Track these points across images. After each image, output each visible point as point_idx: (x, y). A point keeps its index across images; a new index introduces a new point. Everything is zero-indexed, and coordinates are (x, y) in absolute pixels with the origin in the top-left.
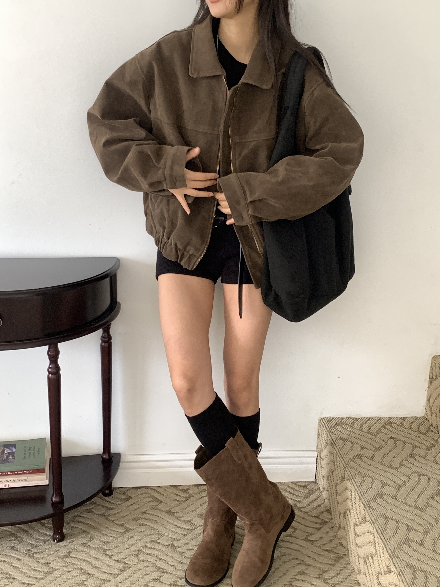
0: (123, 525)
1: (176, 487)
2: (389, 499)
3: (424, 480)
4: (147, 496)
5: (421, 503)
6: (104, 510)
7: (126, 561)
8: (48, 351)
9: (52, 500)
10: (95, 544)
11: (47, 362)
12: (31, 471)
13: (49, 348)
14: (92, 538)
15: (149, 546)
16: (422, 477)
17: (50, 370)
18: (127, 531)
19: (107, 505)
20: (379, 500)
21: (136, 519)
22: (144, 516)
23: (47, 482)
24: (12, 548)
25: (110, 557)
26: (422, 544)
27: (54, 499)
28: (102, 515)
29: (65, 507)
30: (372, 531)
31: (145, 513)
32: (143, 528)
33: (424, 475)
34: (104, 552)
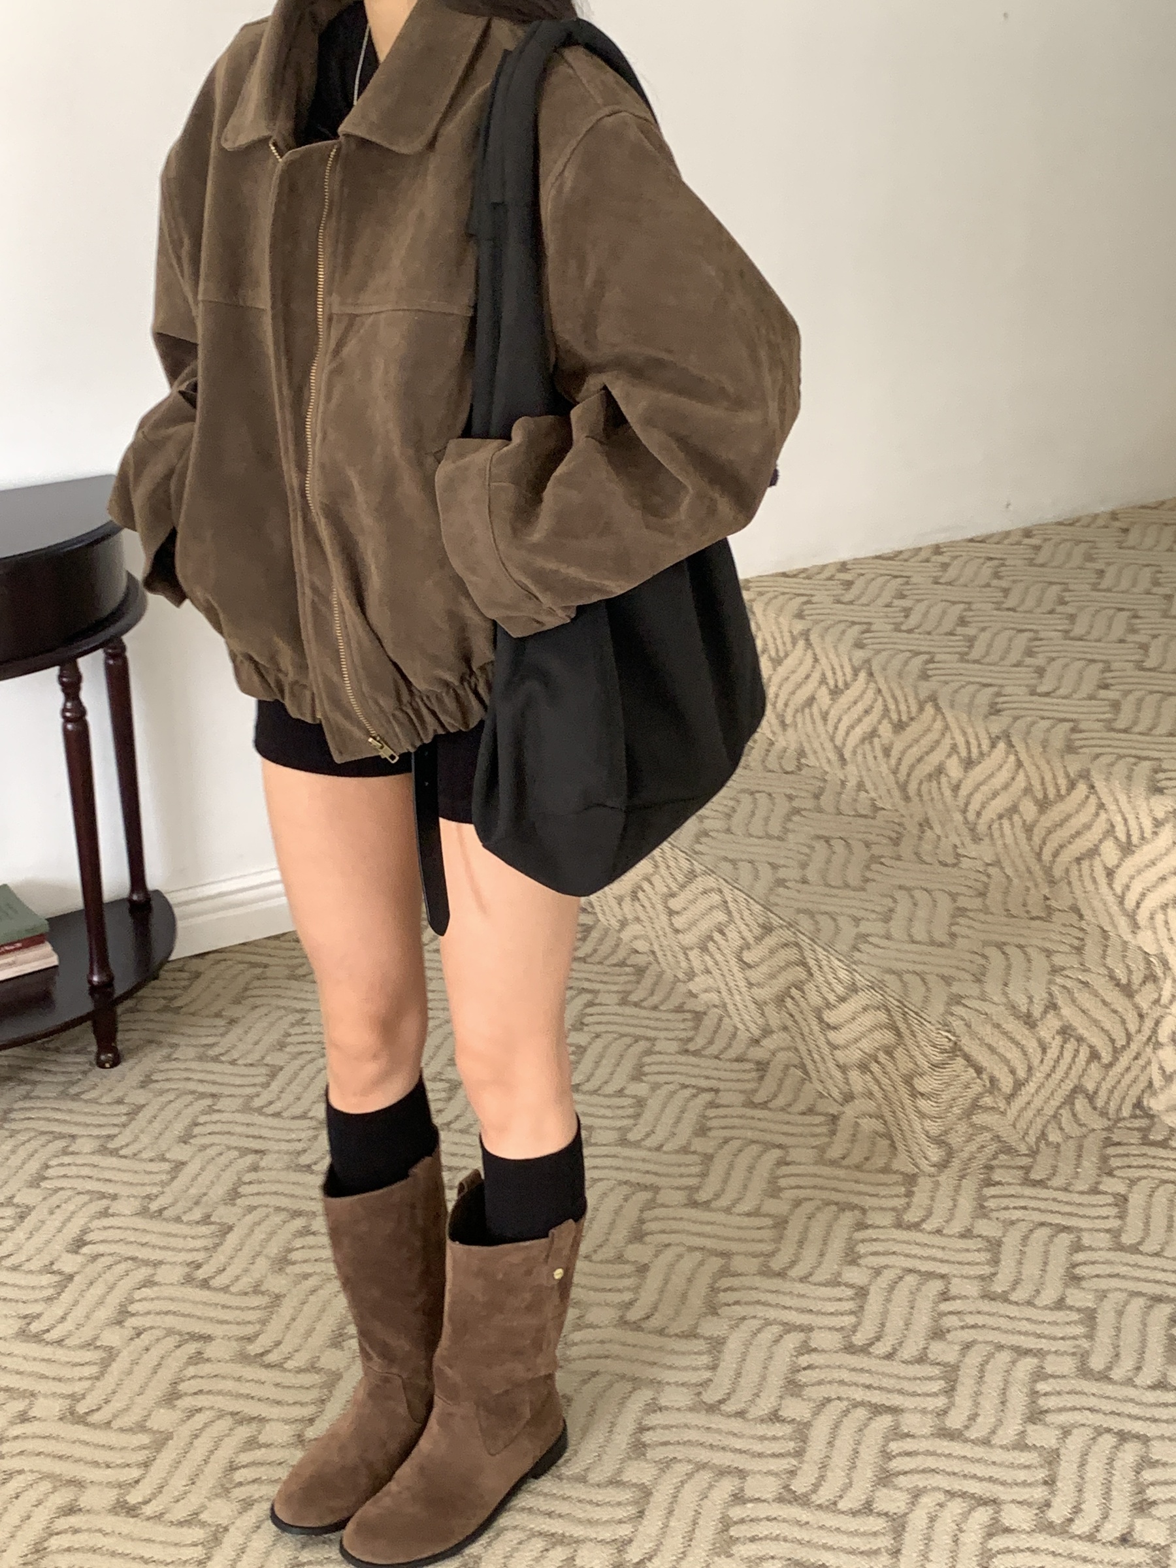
0: (218, 1015)
1: (277, 937)
2: (722, 836)
3: (762, 799)
4: (230, 963)
5: (775, 828)
6: (163, 1002)
7: (268, 1060)
8: (60, 677)
9: (90, 982)
10: (186, 1052)
11: (58, 698)
12: (19, 945)
13: (61, 670)
14: (175, 1046)
15: (292, 1031)
16: (757, 795)
17: (68, 714)
18: (232, 1021)
19: (160, 993)
20: (704, 840)
21: (237, 1001)
22: (249, 993)
23: (54, 960)
24: (27, 1097)
25: (233, 1063)
26: (804, 881)
27: (95, 979)
28: (165, 1009)
29: (116, 996)
30: (714, 885)
31: (246, 989)
32: (263, 1010)
33: (759, 792)
34: (216, 1059)
